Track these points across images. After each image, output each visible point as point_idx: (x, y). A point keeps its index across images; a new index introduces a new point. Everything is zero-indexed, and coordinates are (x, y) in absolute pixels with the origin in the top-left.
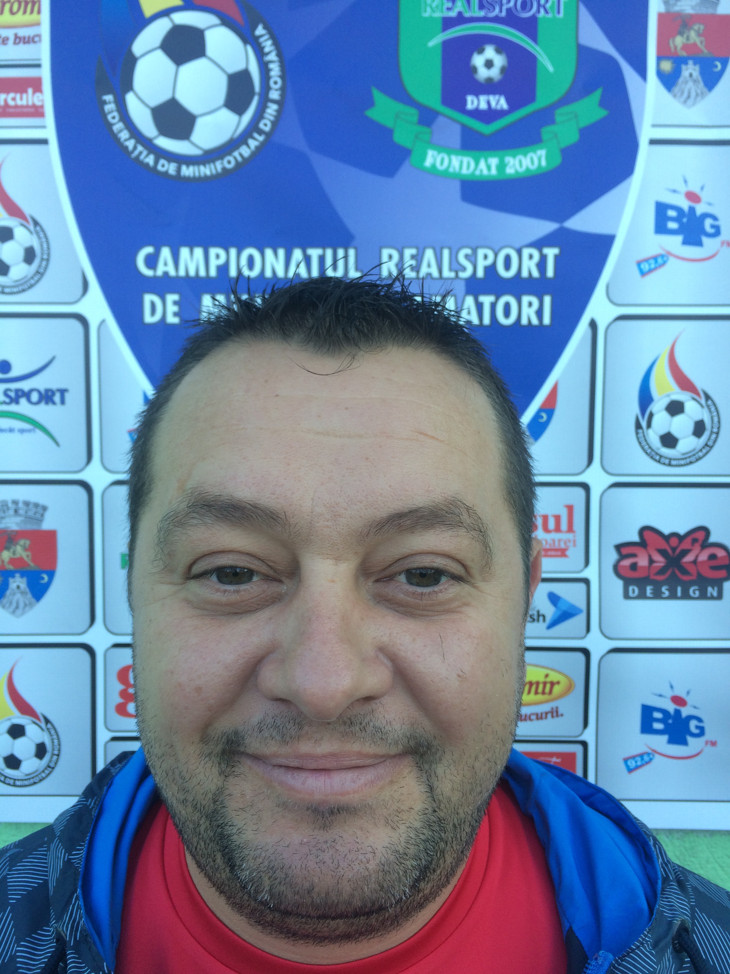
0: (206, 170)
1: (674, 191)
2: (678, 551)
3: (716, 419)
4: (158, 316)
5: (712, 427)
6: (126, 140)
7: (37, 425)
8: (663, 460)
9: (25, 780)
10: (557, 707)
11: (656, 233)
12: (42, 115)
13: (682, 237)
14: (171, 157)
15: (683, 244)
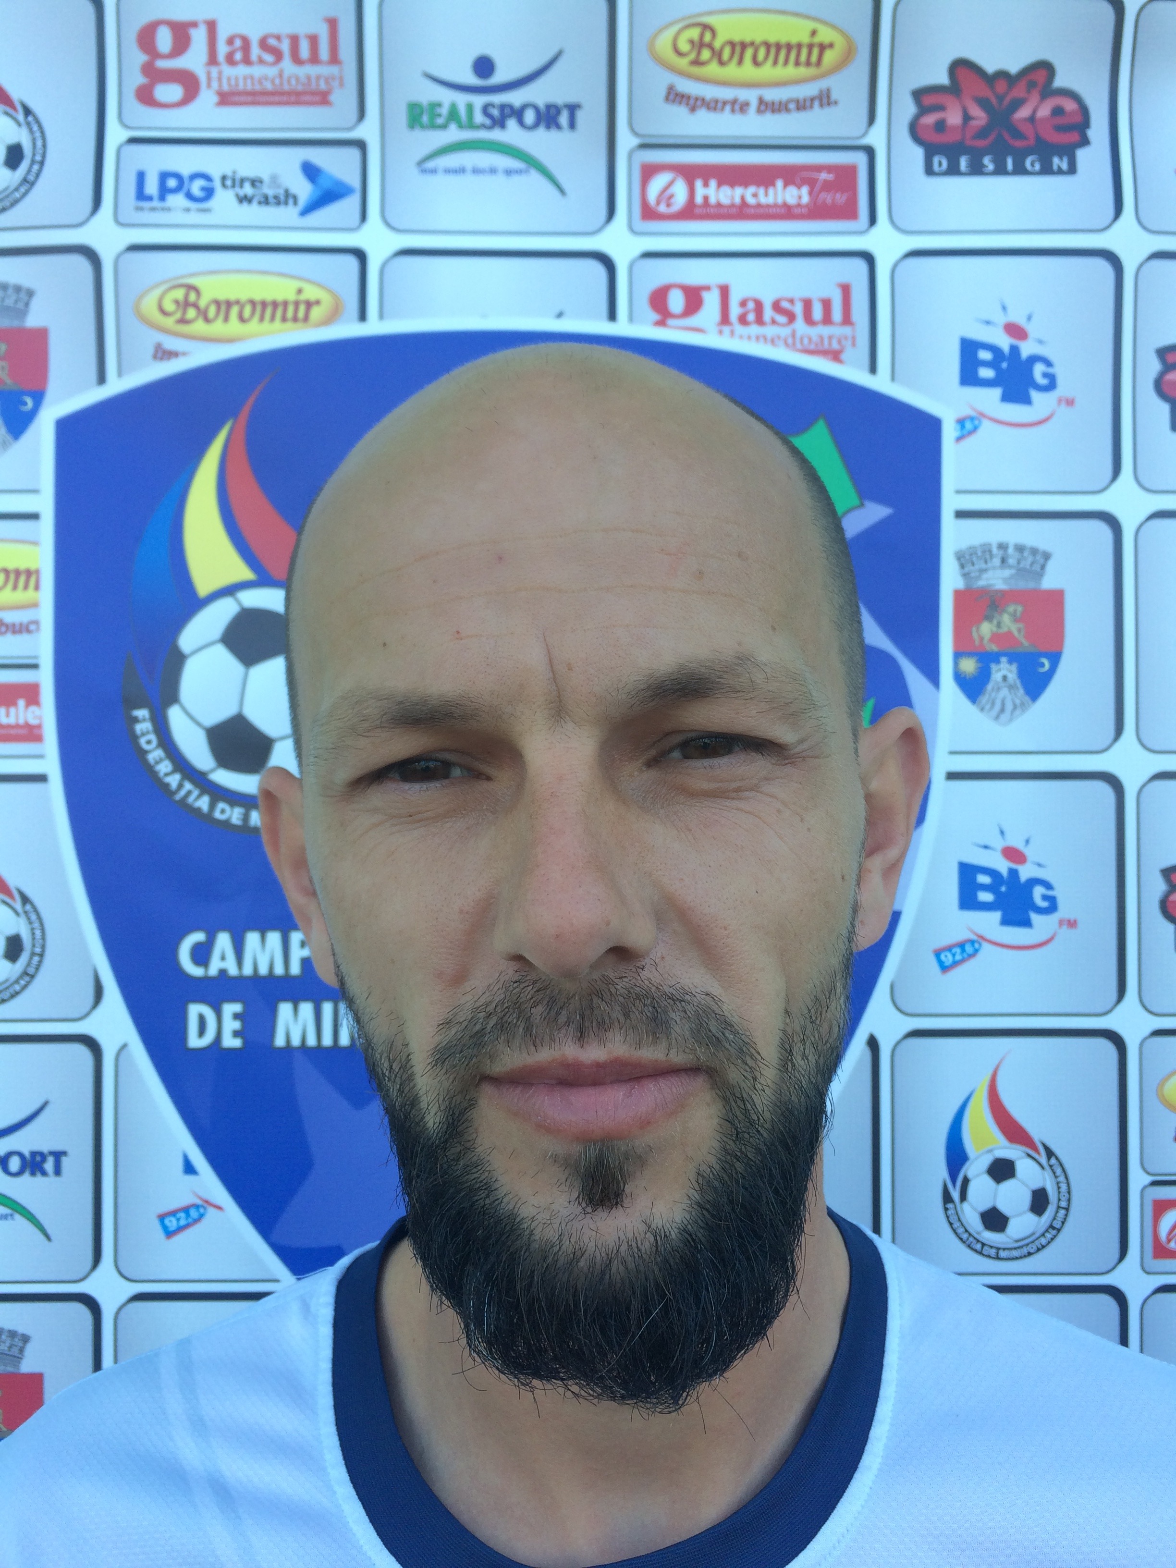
1: (986, 847)
3: (1064, 1187)
4: (209, 1037)
5: (1059, 1200)
6: (167, 775)
7: (17, 1209)
8: (986, 1250)
11: (961, 908)
12: (39, 738)
13: (1000, 913)
14: (233, 798)
15: (1002, 924)
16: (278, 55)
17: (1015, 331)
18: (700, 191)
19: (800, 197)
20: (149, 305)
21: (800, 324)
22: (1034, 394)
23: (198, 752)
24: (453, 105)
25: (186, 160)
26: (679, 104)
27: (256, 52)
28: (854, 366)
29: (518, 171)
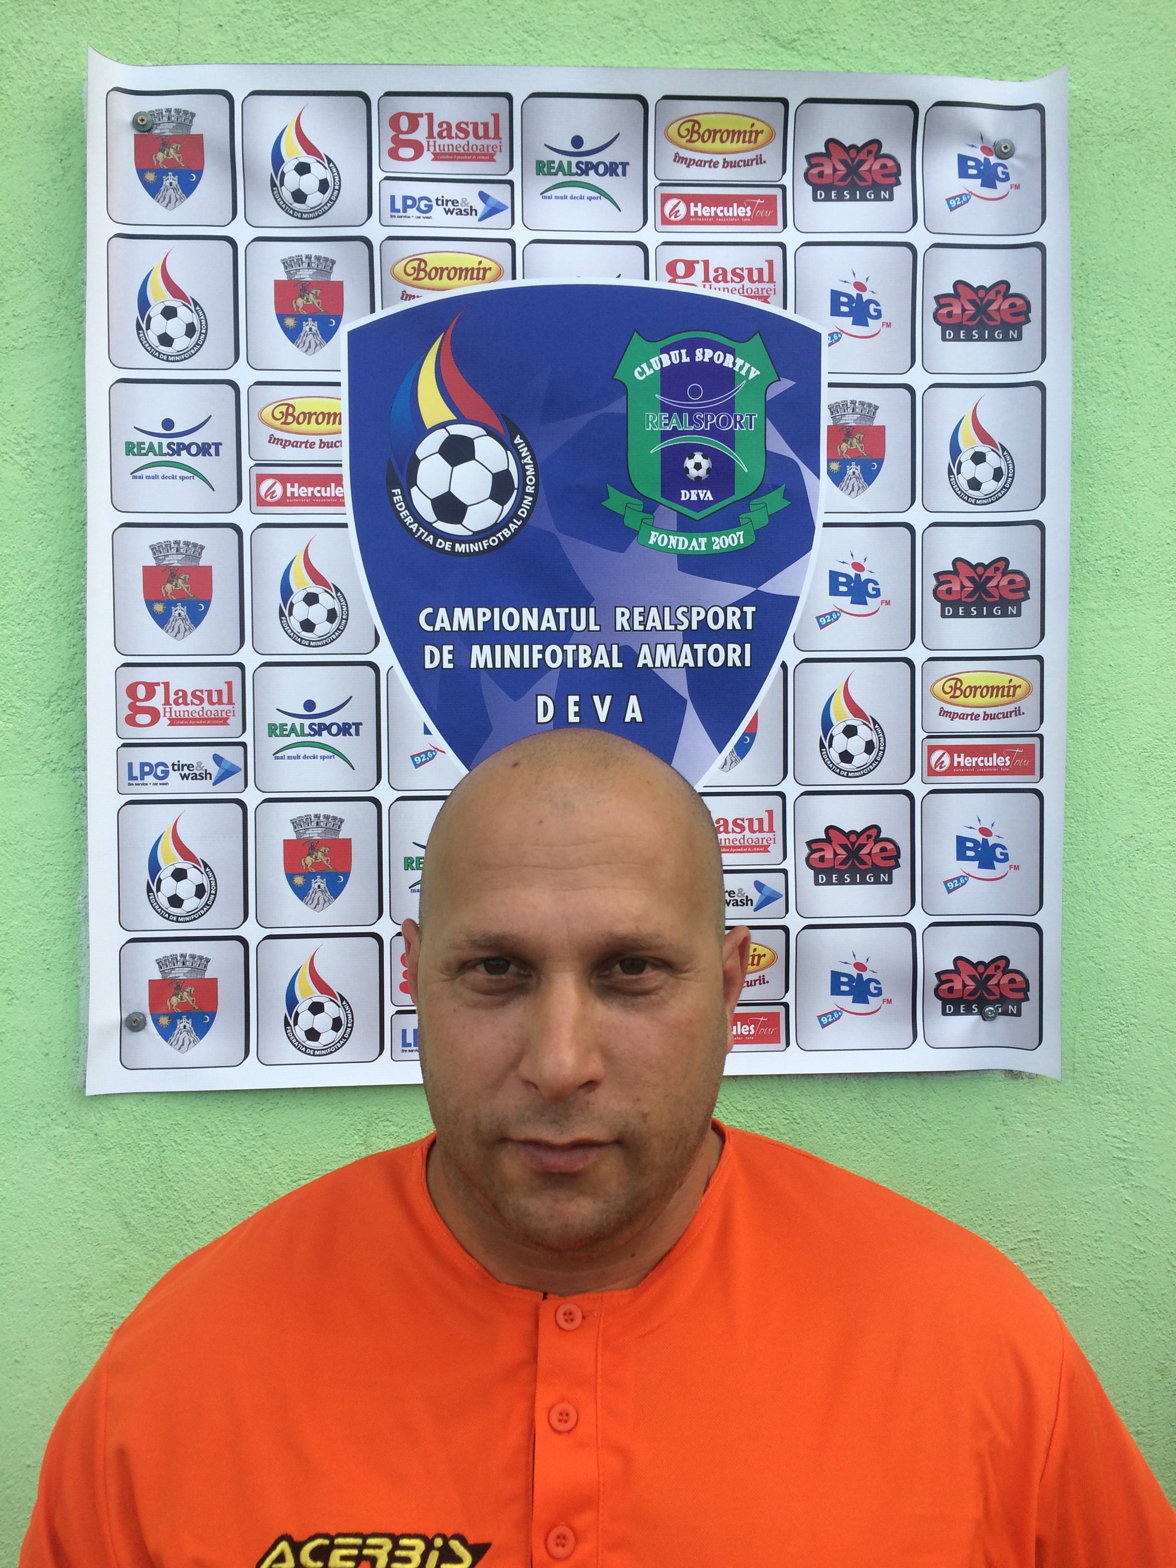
0: (475, 547)
1: (844, 563)
2: (856, 845)
3: (882, 740)
4: (436, 663)
5: (880, 746)
6: (410, 524)
7: (335, 752)
8: (842, 773)
9: (323, 1050)
10: (764, 976)
11: (830, 595)
12: (343, 504)
13: (850, 597)
14: (447, 537)
15: (852, 603)
16: (467, 134)
17: (860, 286)
18: (693, 209)
19: (746, 213)
20: (399, 268)
21: (746, 282)
22: (869, 320)
23: (427, 512)
24: (561, 162)
25: (416, 190)
26: (682, 163)
27: (454, 131)
28: (775, 305)
29: (594, 198)
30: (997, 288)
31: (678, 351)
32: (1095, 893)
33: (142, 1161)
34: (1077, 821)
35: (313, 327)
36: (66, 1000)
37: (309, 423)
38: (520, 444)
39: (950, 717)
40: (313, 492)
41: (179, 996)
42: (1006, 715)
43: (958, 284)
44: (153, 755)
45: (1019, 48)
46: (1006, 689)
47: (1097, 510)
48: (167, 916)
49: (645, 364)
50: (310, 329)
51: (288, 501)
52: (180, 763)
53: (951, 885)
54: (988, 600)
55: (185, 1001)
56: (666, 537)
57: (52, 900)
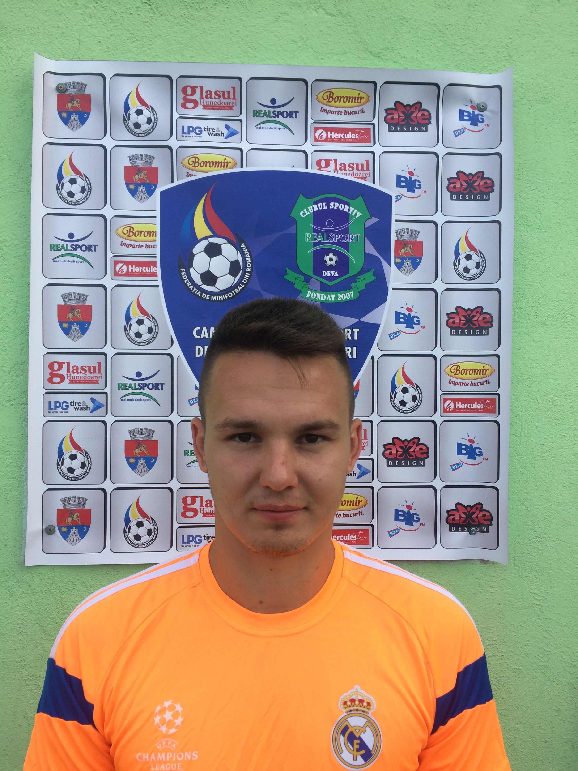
0: (221, 298)
1: (402, 308)
2: (407, 447)
3: (421, 395)
4: (201, 354)
6: (189, 286)
7: (151, 398)
8: (401, 411)
9: (143, 545)
10: (361, 511)
11: (396, 323)
12: (156, 276)
13: (405, 325)
14: (207, 292)
15: (406, 327)
16: (220, 97)
17: (411, 173)
18: (329, 135)
19: (356, 137)
20: (186, 162)
21: (355, 170)
22: (415, 190)
23: (197, 280)
24: (265, 111)
25: (195, 123)
26: (324, 112)
27: (213, 95)
28: (369, 181)
29: (282, 129)
30: (478, 175)
31: (321, 204)
32: (525, 472)
33: (52, 599)
34: (517, 436)
35: (143, 189)
36: (16, 519)
37: (140, 236)
38: (244, 247)
39: (454, 384)
40: (142, 270)
41: (72, 518)
42: (481, 384)
43: (459, 172)
44: (61, 398)
45: (489, 58)
46: (482, 371)
47: (527, 283)
48: (66, 477)
49: (305, 209)
50: (142, 190)
51: (130, 274)
52: (74, 402)
53: (454, 467)
54: (472, 326)
55: (75, 520)
56: (315, 294)
57: (10, 469)
